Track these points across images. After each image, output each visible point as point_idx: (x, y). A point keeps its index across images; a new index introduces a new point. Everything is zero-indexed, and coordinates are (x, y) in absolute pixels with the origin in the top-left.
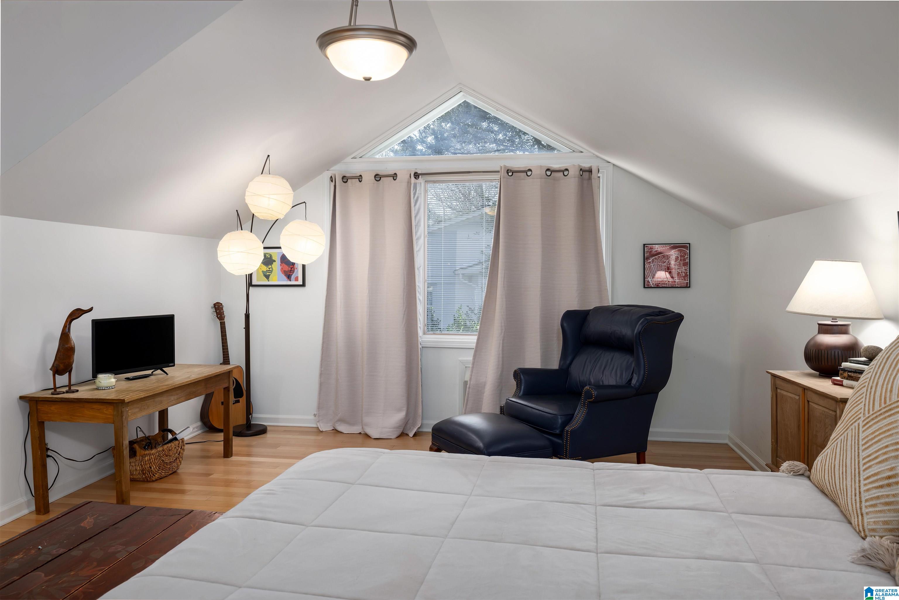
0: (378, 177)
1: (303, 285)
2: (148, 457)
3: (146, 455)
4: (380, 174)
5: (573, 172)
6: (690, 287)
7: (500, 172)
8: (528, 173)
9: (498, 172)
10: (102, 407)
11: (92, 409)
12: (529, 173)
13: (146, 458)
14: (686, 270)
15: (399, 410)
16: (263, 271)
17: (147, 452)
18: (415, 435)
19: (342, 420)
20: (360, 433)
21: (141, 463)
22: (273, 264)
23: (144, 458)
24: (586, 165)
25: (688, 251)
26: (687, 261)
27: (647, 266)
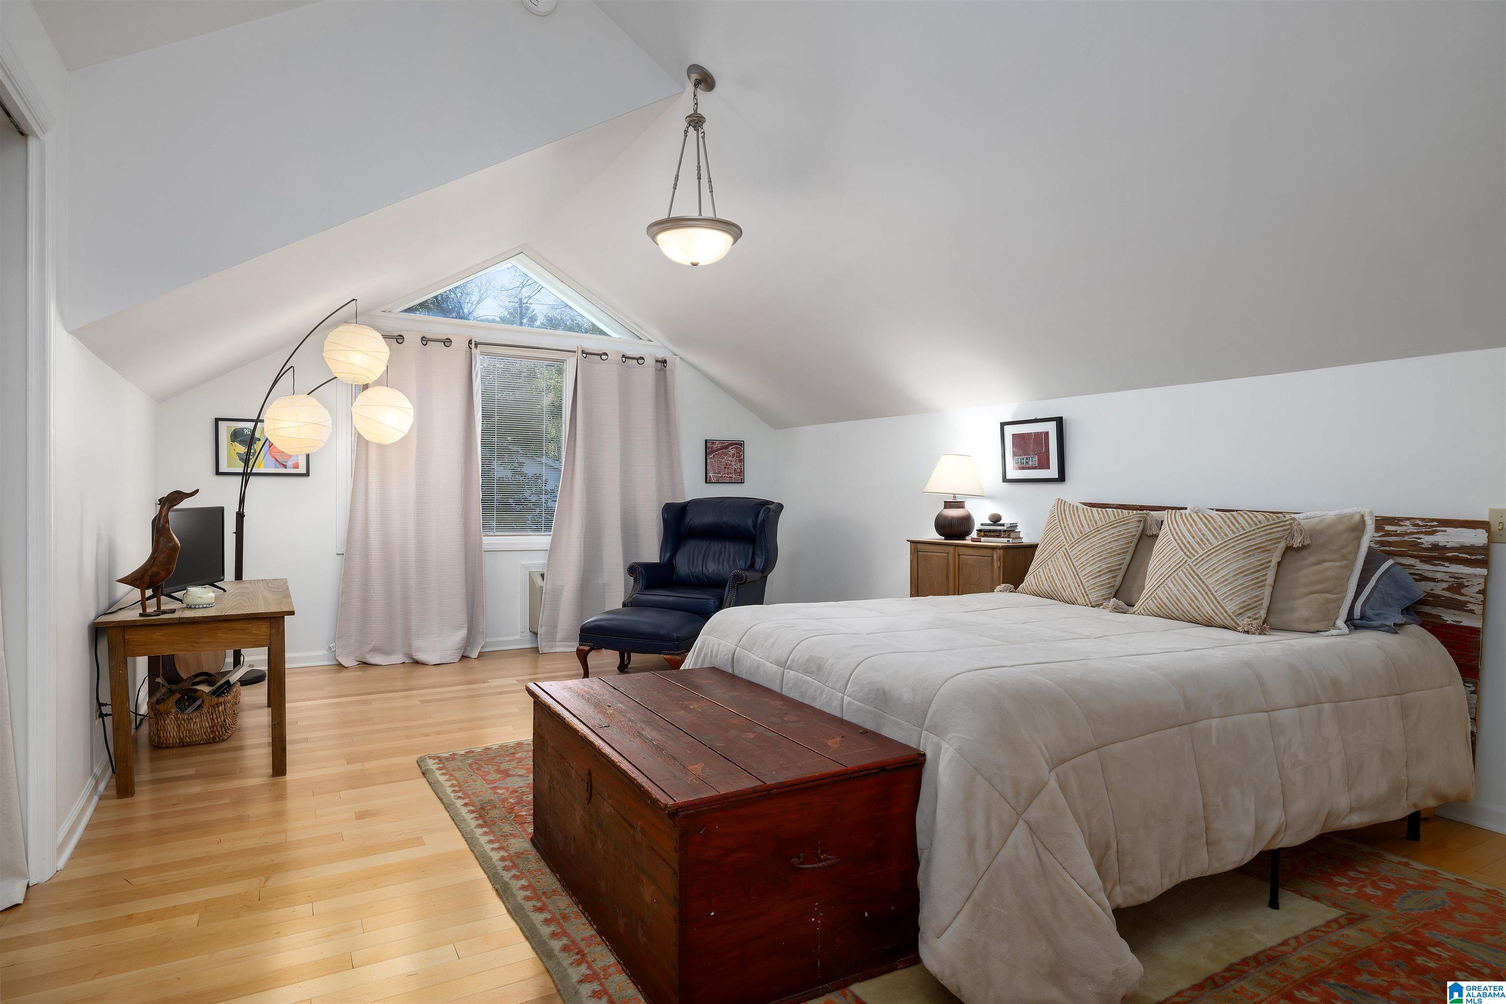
0: (425, 340)
1: (307, 474)
2: (223, 706)
3: (218, 705)
4: (427, 337)
5: (649, 361)
6: (744, 483)
7: (577, 352)
8: (602, 356)
9: (575, 352)
10: (250, 625)
11: (232, 630)
12: (604, 357)
13: (220, 708)
14: (741, 466)
15: (460, 627)
16: (238, 454)
17: (221, 699)
18: (481, 655)
19: (376, 650)
20: (404, 662)
21: (211, 717)
22: (256, 444)
23: (217, 709)
24: (661, 355)
25: (743, 449)
26: (742, 457)
27: (709, 461)
